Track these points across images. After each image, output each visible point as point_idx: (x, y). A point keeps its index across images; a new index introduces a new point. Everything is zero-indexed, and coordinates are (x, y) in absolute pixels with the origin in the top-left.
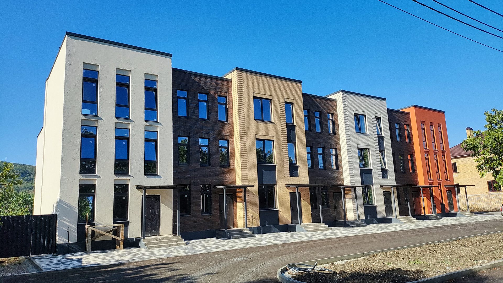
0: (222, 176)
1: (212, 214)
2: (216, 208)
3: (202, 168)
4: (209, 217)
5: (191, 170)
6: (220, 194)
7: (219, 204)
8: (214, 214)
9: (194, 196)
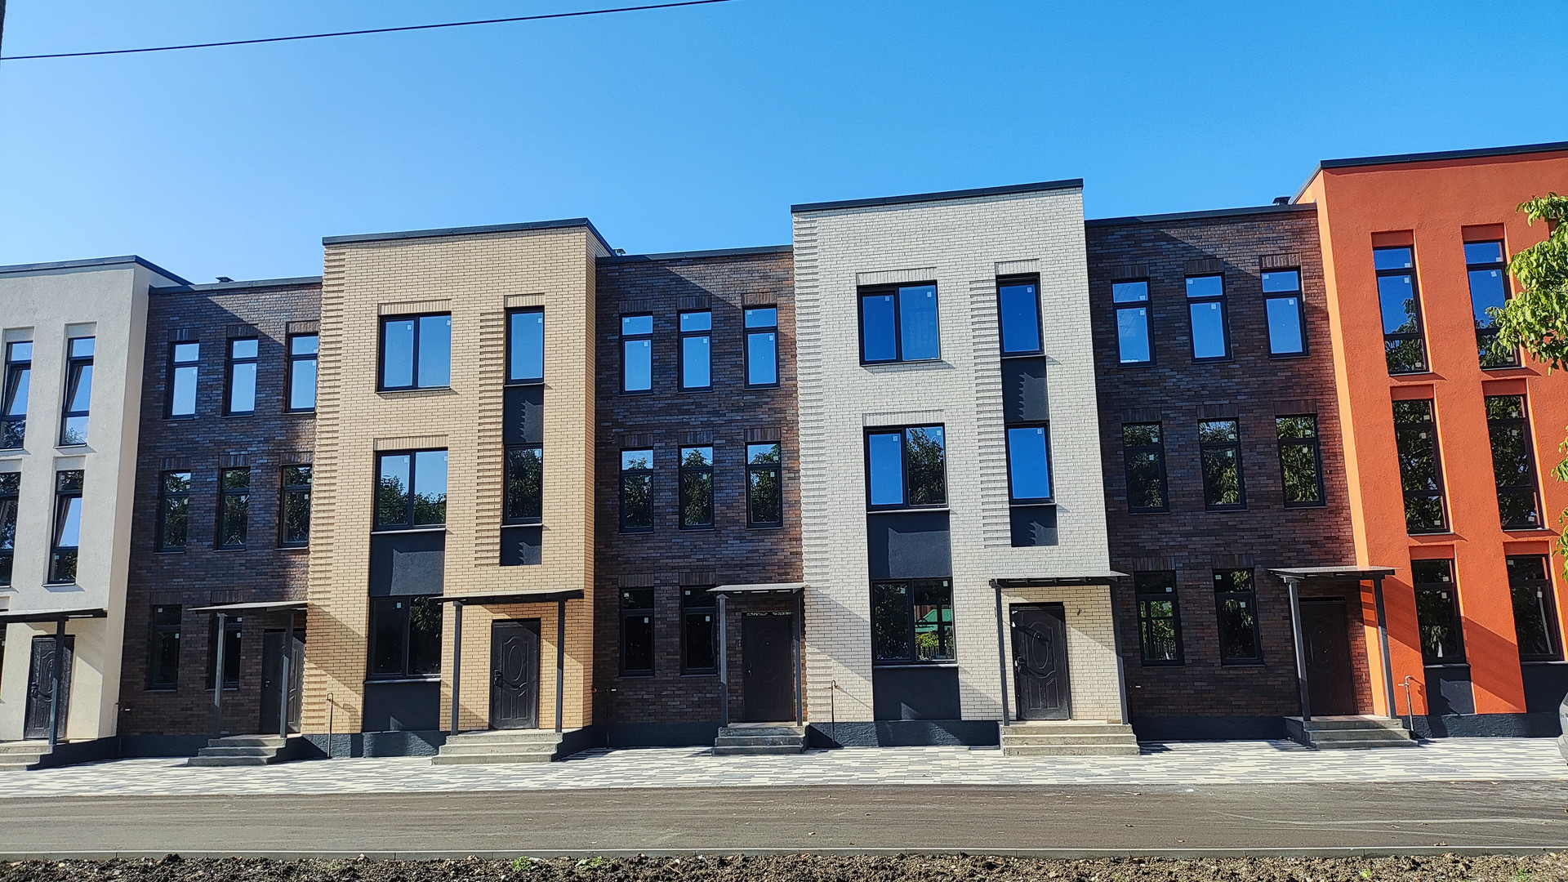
0: (279, 576)
1: (238, 687)
2: (250, 671)
3: (219, 556)
4: (227, 698)
5: (186, 564)
6: (266, 631)
7: (263, 659)
8: (244, 687)
9: (188, 635)
